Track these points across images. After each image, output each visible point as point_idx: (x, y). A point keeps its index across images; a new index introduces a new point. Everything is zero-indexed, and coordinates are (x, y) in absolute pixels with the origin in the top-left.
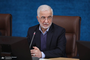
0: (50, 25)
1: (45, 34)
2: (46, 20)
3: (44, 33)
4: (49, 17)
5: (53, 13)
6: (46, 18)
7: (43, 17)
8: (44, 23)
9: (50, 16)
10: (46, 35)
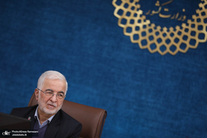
0: (59, 109)
1: (43, 127)
2: (55, 96)
3: (42, 124)
4: (60, 93)
5: (67, 89)
6: (55, 93)
7: (49, 90)
8: (49, 102)
9: (63, 93)
10: (45, 129)
